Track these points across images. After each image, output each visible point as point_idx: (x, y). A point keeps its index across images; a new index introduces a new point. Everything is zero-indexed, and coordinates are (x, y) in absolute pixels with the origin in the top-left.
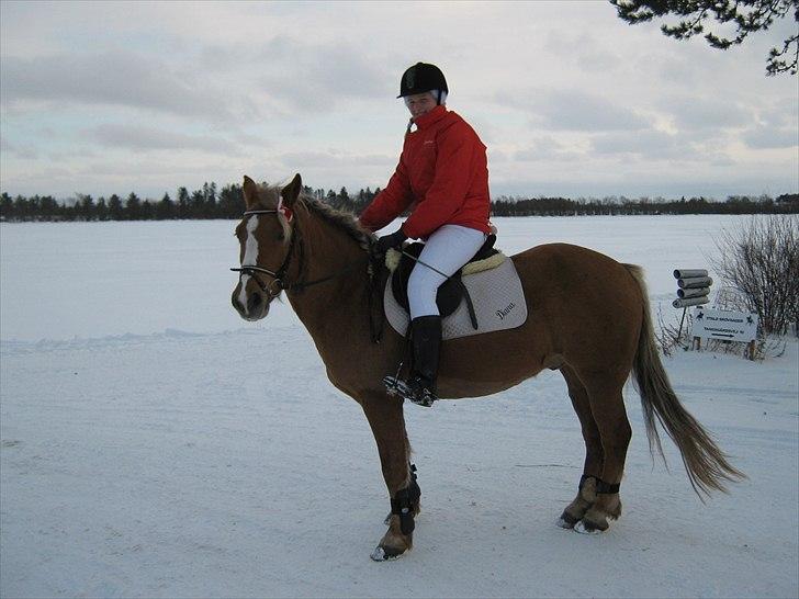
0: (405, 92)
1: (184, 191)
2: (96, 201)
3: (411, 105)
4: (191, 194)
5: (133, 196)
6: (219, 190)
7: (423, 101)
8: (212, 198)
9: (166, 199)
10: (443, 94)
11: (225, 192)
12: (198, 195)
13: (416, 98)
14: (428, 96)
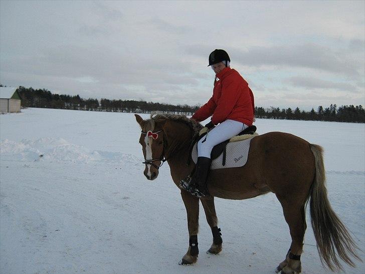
0: (211, 63)
1: (321, 108)
2: (281, 110)
3: (214, 68)
4: (324, 109)
5: (298, 109)
6: (337, 108)
7: (219, 66)
8: (334, 112)
9: (313, 111)
10: (228, 62)
11: (340, 109)
12: (327, 110)
13: (216, 65)
14: (221, 64)
